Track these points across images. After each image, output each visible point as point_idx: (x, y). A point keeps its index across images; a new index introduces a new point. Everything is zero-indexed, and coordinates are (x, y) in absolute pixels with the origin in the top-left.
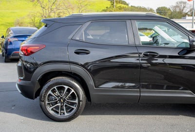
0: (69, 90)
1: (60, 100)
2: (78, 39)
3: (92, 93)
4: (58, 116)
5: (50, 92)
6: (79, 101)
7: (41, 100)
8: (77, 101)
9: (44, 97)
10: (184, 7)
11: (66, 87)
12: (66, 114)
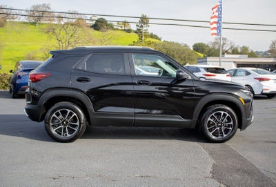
0: (71, 114)
1: (63, 123)
2: (80, 68)
3: (92, 117)
4: (62, 137)
5: (54, 115)
6: (80, 123)
7: (46, 123)
8: (78, 124)
9: (49, 119)
10: (224, 44)
11: (69, 111)
12: (68, 135)
